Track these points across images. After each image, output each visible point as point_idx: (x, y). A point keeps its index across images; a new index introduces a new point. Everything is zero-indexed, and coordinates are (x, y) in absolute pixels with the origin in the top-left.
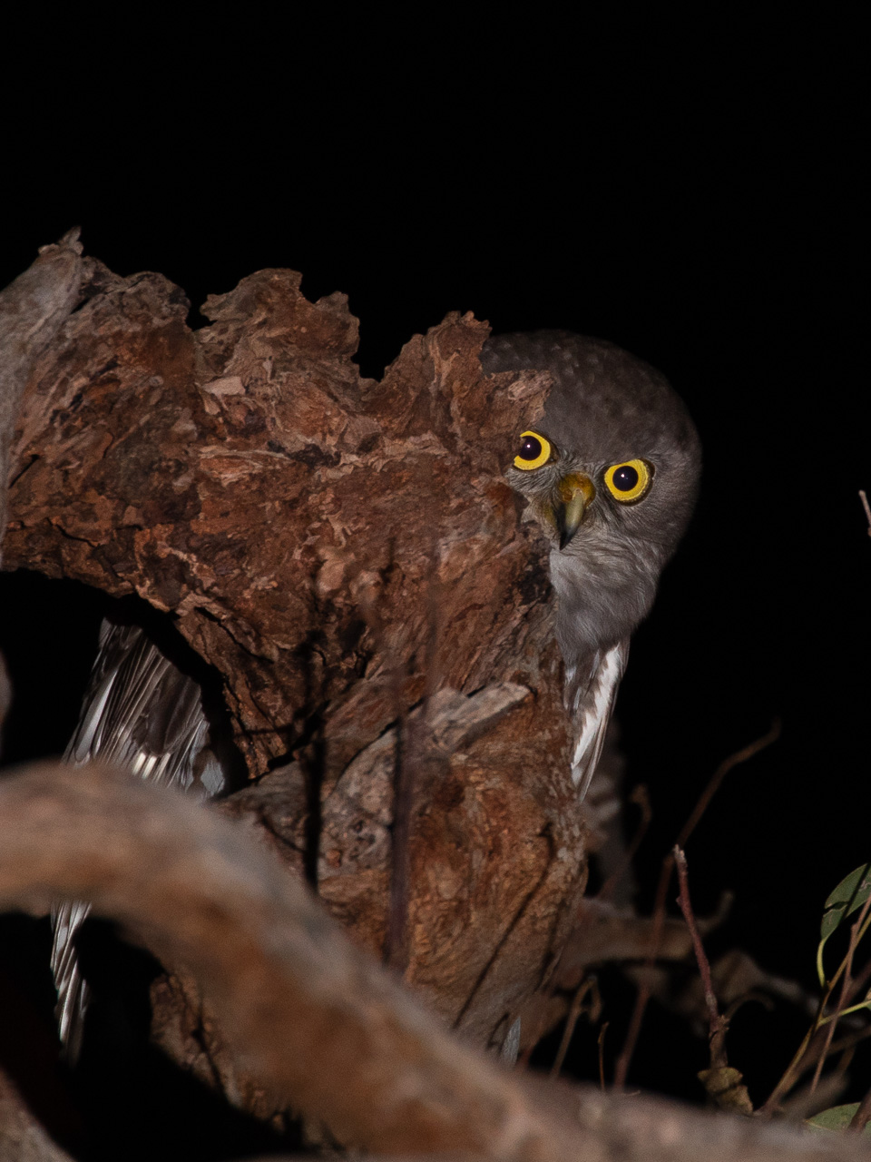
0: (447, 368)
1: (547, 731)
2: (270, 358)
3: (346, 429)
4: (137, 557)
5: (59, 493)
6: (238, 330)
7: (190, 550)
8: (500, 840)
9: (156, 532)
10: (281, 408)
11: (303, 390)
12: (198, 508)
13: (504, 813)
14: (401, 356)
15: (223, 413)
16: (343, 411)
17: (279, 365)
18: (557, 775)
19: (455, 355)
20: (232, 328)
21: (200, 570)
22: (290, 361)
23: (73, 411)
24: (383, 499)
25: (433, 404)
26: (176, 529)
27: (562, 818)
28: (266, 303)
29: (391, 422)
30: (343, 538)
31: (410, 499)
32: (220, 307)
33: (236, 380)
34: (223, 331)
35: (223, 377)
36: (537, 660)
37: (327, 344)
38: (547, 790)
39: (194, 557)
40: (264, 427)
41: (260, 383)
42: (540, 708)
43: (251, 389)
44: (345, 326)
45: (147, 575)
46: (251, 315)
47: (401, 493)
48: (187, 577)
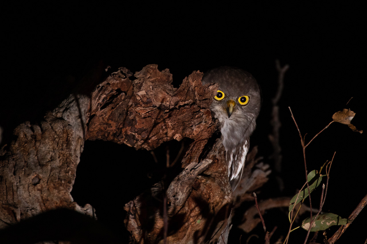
0: (194, 84)
1: (221, 168)
2: (152, 85)
3: (171, 101)
4: (123, 135)
5: (102, 122)
6: (143, 79)
7: (135, 132)
8: (210, 195)
9: (127, 129)
10: (155, 97)
11: (160, 92)
12: (136, 122)
13: (211, 189)
14: (183, 82)
15: (141, 99)
16: (170, 96)
17: (154, 87)
18: (224, 179)
19: (195, 81)
20: (142, 79)
21: (138, 137)
22: (157, 85)
23: (103, 103)
24: (180, 116)
25: (191, 93)
26: (132, 128)
27: (225, 188)
28: (149, 72)
29: (181, 98)
30: (171, 126)
31: (186, 116)
32: (139, 74)
33: (144, 91)
34: (140, 80)
35: (141, 91)
36: (218, 151)
37: (165, 81)
38: (221, 182)
39: (136, 134)
40: (151, 102)
41: (150, 91)
42: (219, 163)
43: (148, 93)
44: (169, 76)
45: (126, 139)
46: (146, 76)
47: (184, 114)
48: (135, 138)
